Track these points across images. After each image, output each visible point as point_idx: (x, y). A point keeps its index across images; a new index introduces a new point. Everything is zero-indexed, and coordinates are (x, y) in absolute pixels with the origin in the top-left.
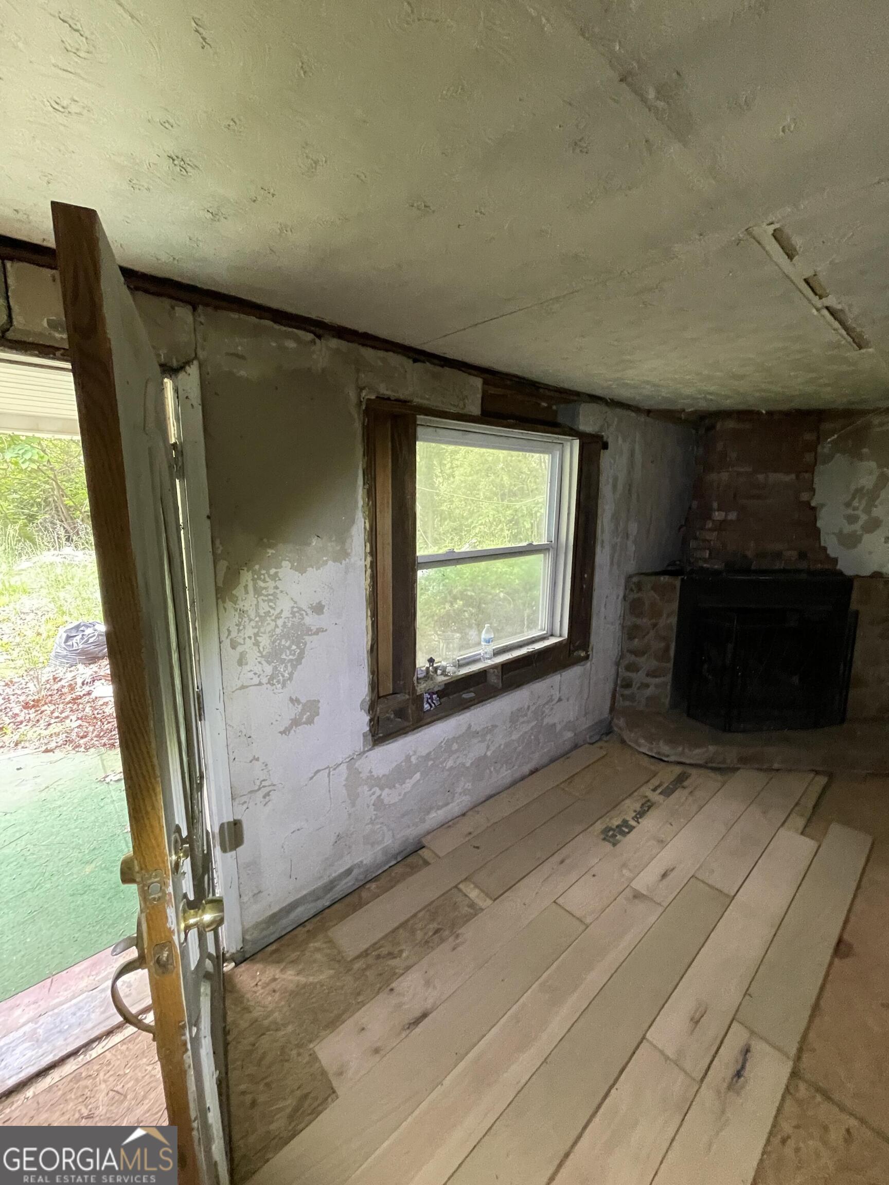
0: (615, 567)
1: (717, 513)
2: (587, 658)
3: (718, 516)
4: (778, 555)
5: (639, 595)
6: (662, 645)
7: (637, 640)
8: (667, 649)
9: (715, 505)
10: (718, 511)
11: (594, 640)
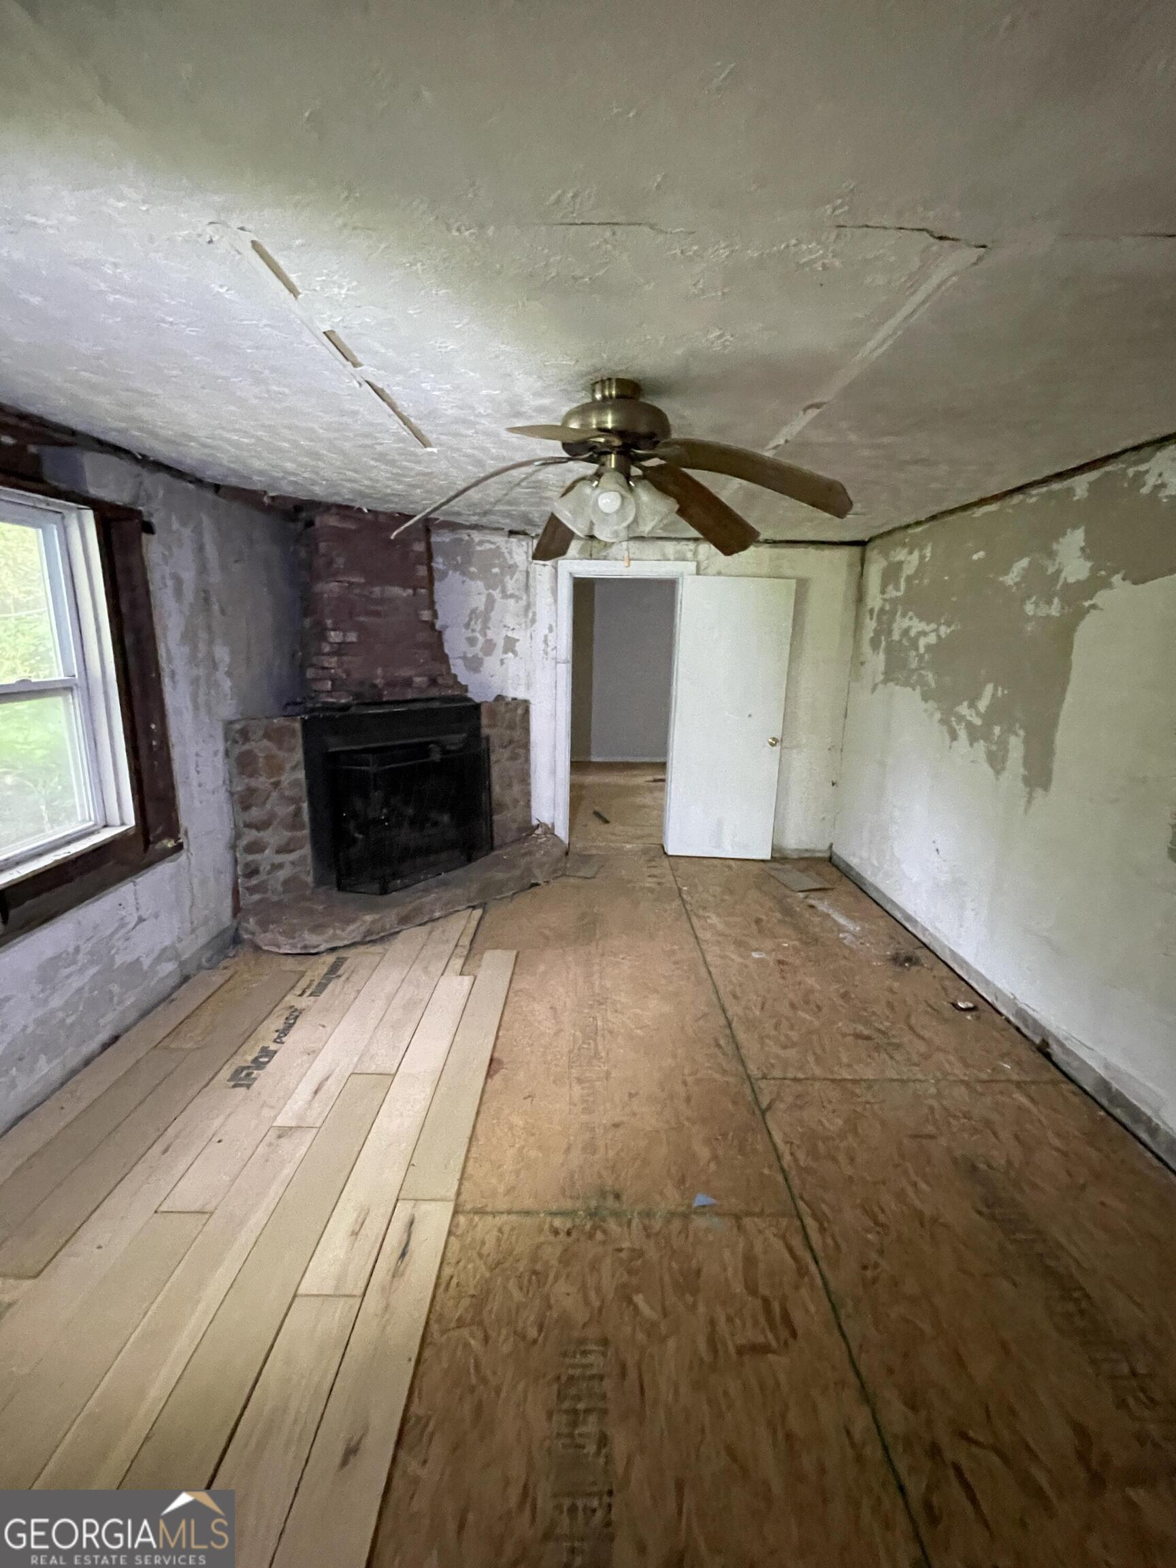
0: (203, 710)
1: (332, 633)
2: (179, 847)
3: (335, 636)
4: (408, 683)
5: (247, 747)
6: (292, 808)
7: (254, 809)
8: (297, 813)
9: (329, 622)
10: (334, 630)
11: (185, 820)
